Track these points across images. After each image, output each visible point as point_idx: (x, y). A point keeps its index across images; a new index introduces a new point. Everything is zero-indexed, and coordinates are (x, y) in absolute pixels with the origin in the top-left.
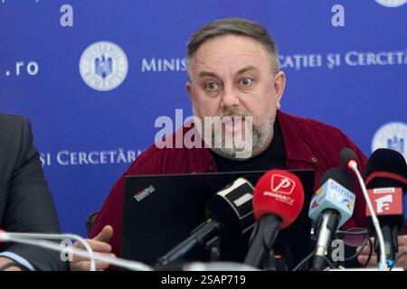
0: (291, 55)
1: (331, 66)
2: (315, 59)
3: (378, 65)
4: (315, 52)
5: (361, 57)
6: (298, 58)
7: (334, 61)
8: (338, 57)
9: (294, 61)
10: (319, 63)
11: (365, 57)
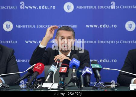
0: (108, 41)
1: (117, 43)
2: (113, 42)
3: (127, 43)
4: (113, 40)
5: (123, 41)
6: (110, 41)
7: (117, 42)
8: (118, 41)
9: (109, 42)
10: (114, 43)
11: (124, 42)
